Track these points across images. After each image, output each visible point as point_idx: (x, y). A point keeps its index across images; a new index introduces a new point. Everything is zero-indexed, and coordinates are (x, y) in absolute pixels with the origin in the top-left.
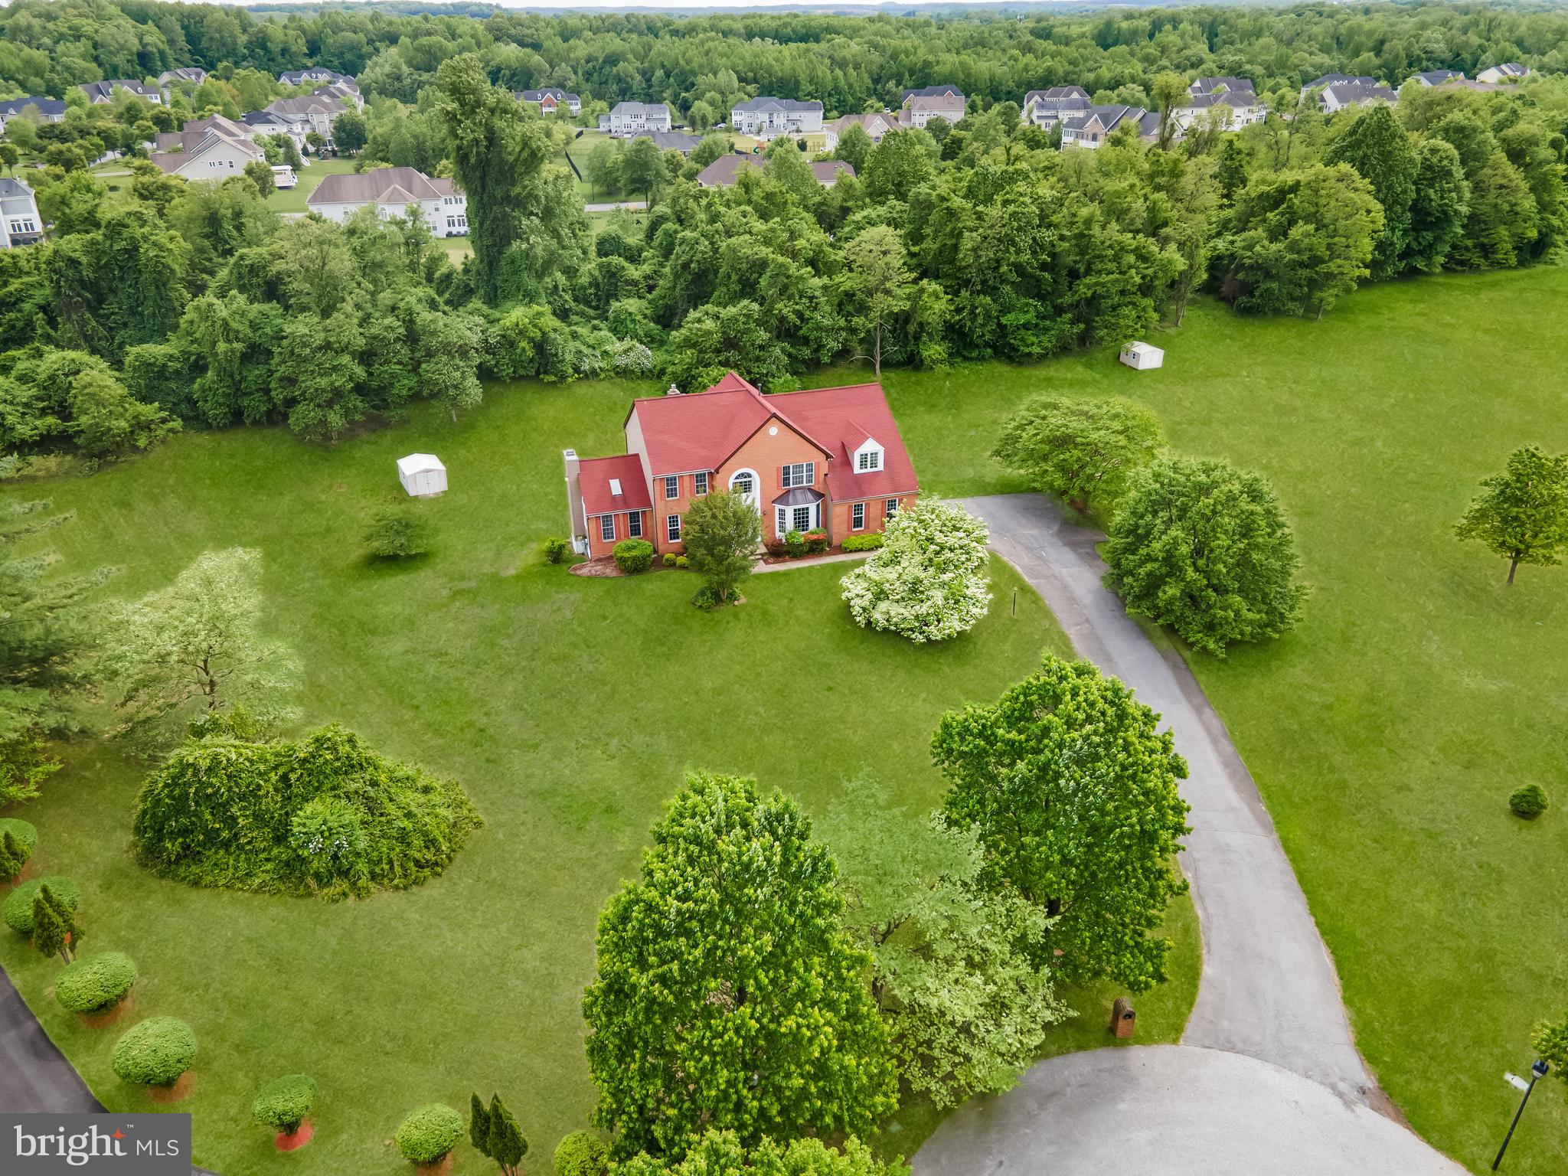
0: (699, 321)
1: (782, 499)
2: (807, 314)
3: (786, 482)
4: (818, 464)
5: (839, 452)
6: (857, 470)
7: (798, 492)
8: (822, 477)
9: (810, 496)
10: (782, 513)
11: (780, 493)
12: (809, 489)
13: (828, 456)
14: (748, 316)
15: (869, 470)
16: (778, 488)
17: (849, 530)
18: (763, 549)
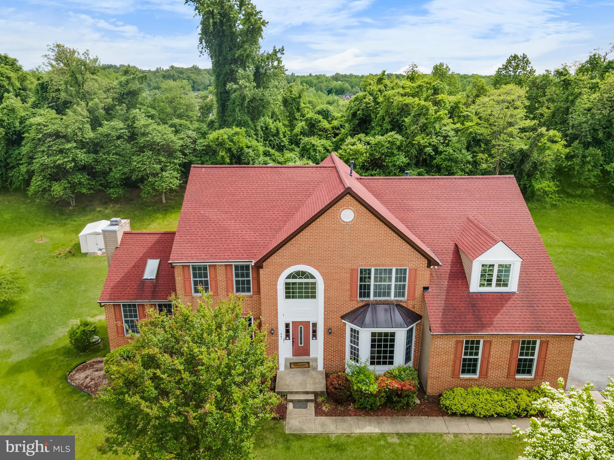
1: (356, 315)
2: (441, 148)
3: (364, 291)
4: (414, 271)
5: (449, 257)
6: (475, 287)
7: (381, 309)
8: (419, 290)
9: (398, 317)
10: (355, 334)
11: (355, 305)
12: (399, 306)
13: (431, 262)
14: (392, 143)
15: (494, 288)
16: (352, 298)
17: (455, 375)
18: (320, 386)
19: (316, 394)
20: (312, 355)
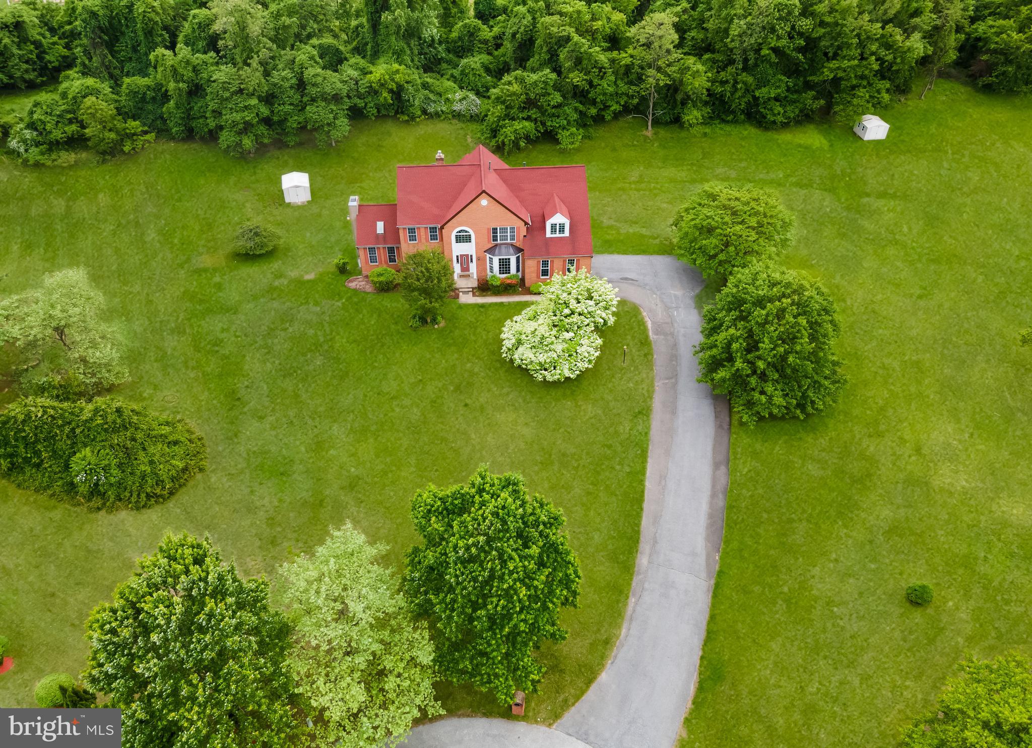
0: (510, 83)
1: (491, 251)
2: (595, 82)
3: (495, 239)
4: (518, 228)
6: (549, 234)
7: (503, 247)
8: (521, 237)
9: (511, 250)
10: (491, 259)
11: (490, 246)
12: (512, 245)
13: (526, 223)
15: (558, 235)
16: (489, 242)
17: (538, 277)
18: (475, 284)
19: (473, 288)
20: (471, 271)
